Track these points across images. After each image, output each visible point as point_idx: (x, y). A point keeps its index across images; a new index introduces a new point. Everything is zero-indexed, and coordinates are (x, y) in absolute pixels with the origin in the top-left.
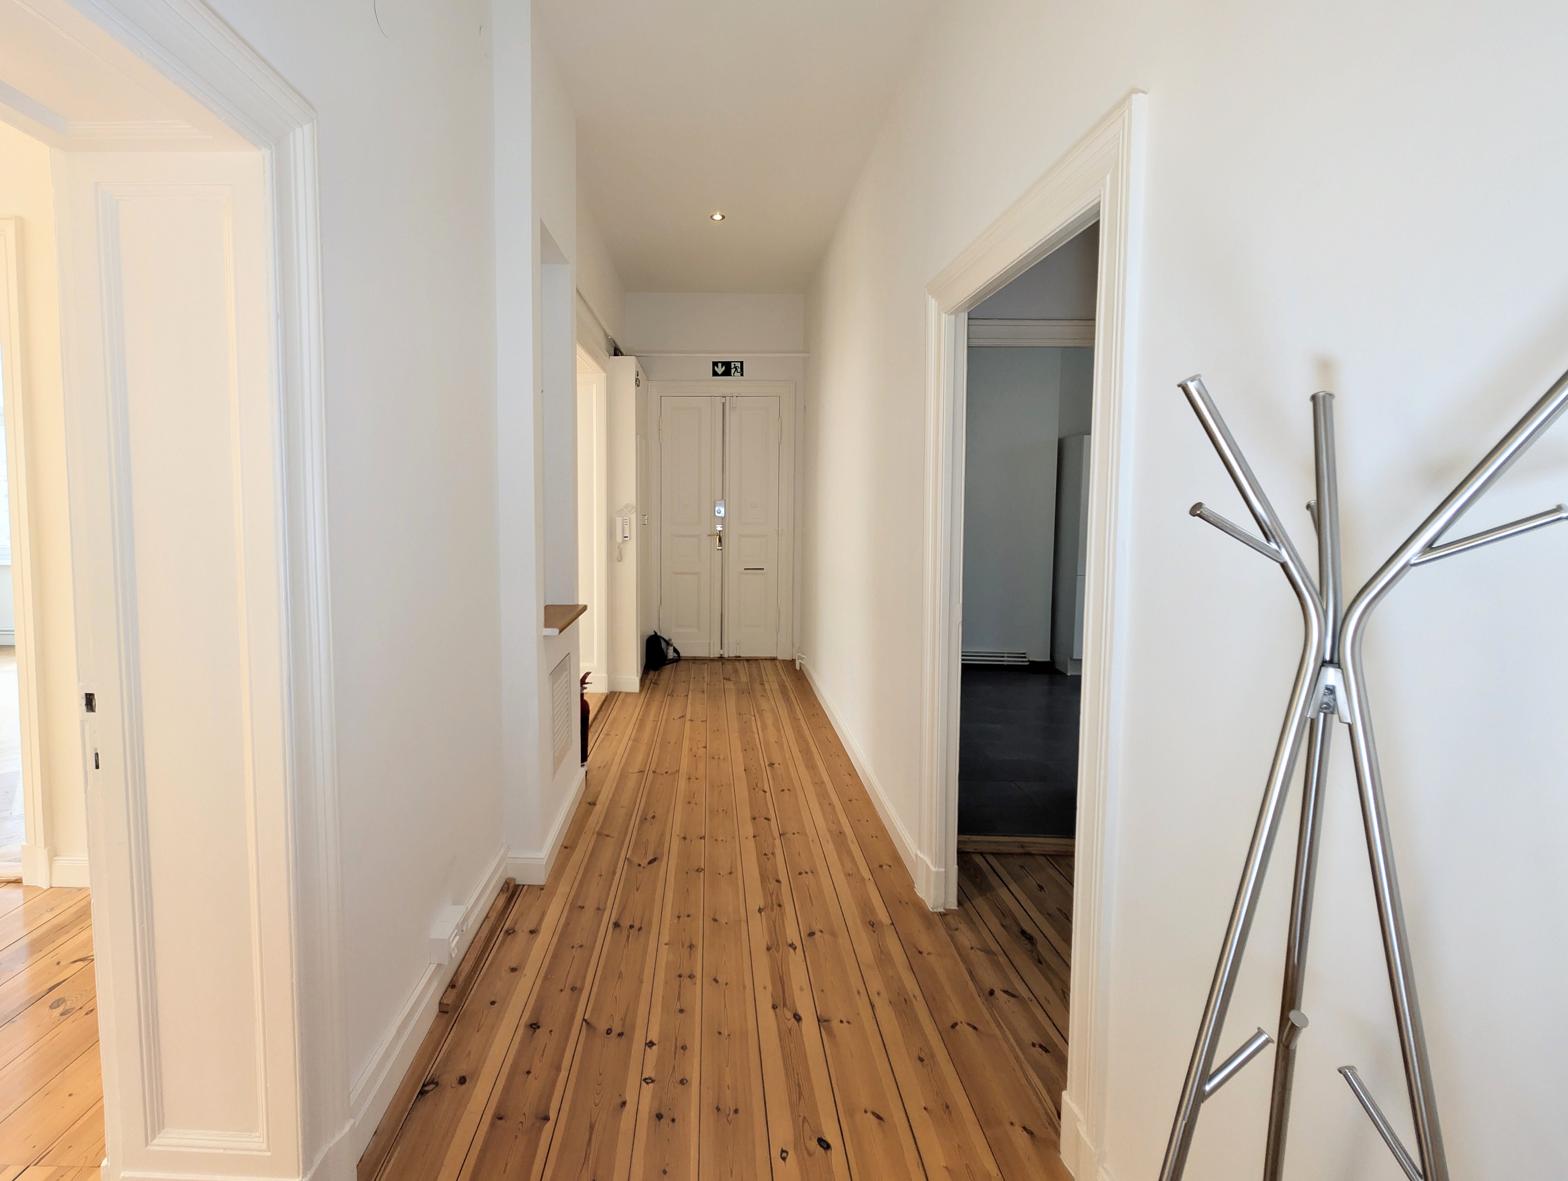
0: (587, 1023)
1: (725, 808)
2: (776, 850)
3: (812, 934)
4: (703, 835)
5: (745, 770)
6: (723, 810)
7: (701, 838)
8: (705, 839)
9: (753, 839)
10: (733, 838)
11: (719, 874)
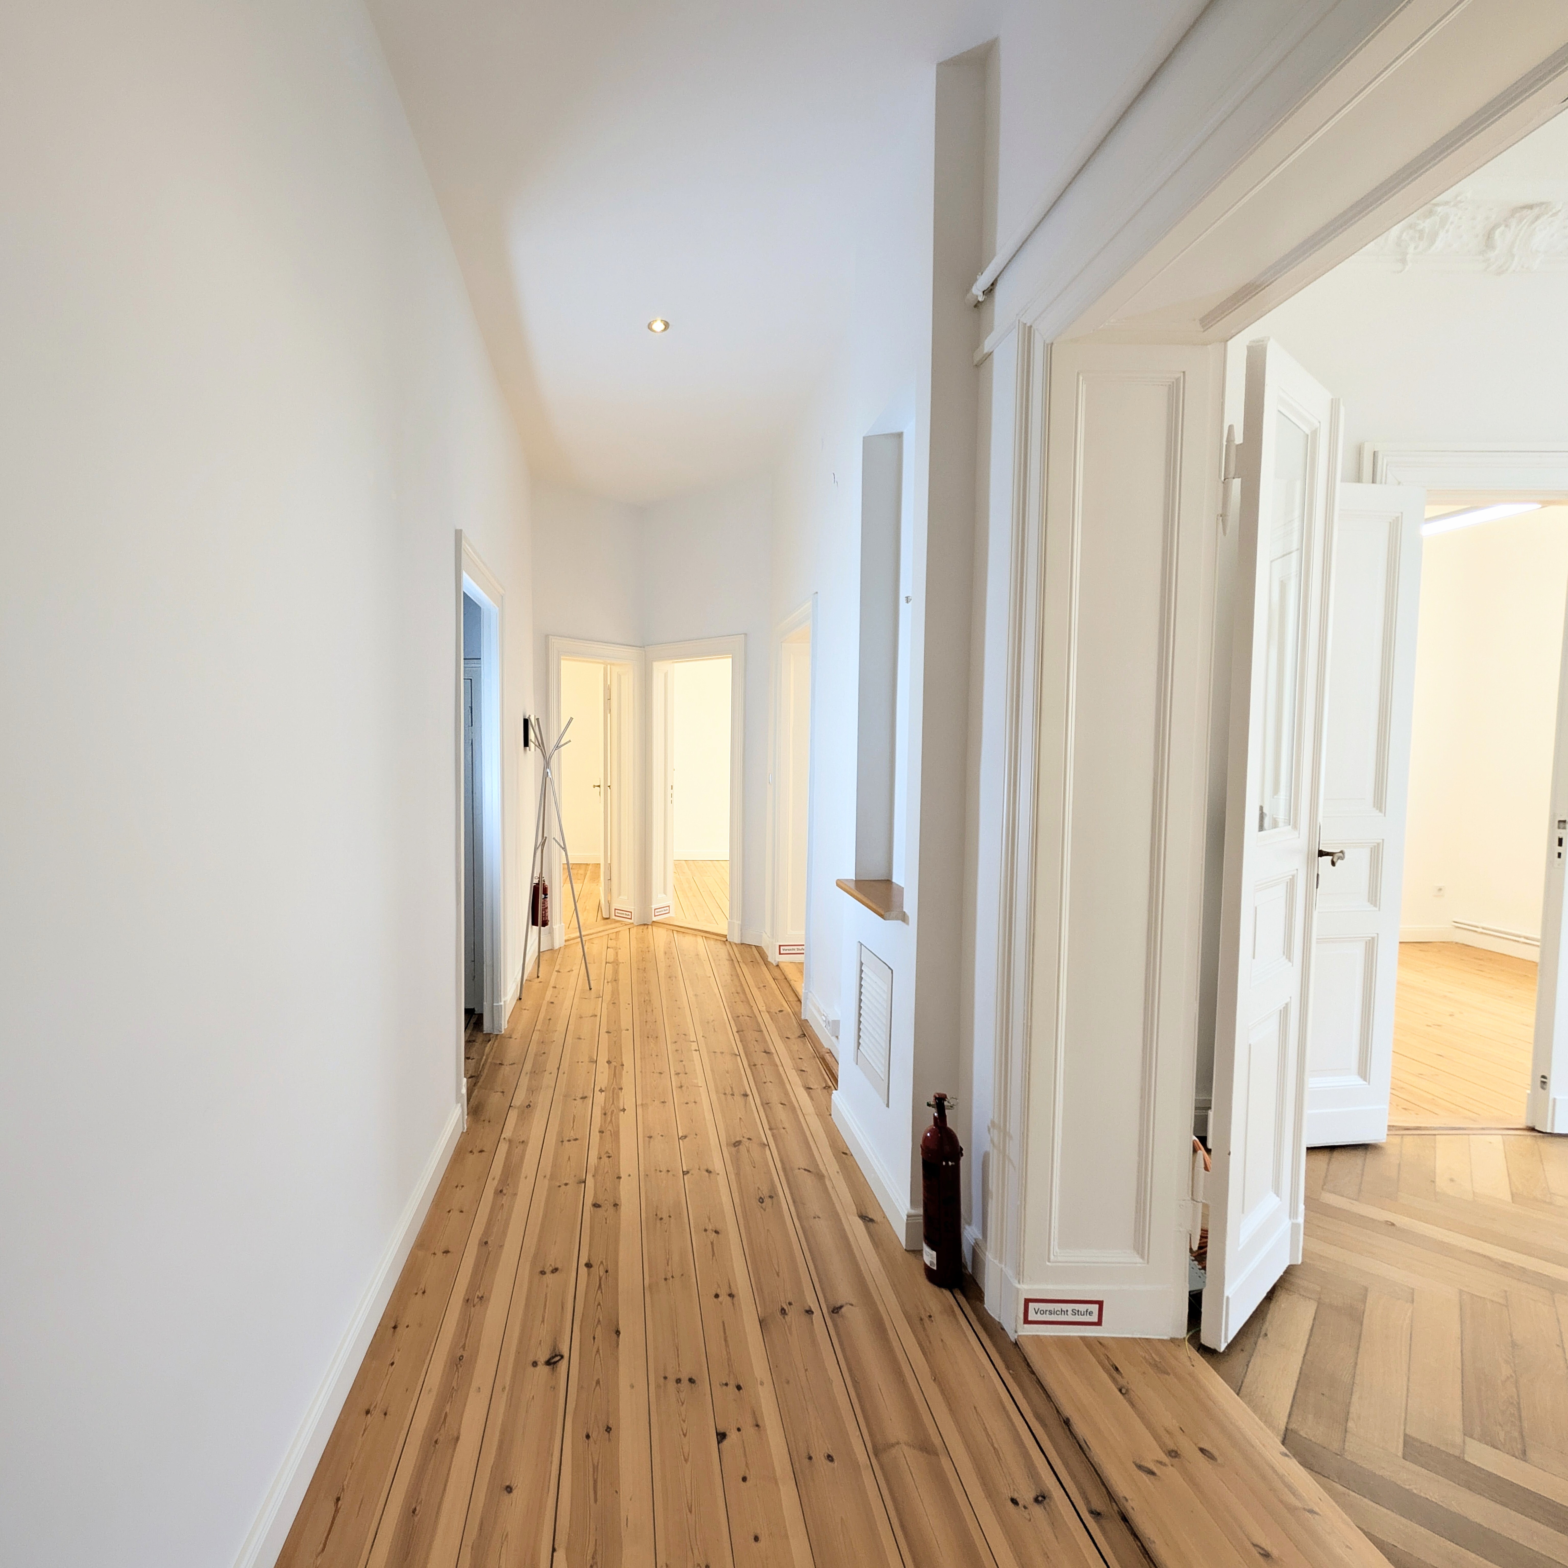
0: (736, 1055)
1: (658, 1225)
2: (596, 1162)
3: (584, 1098)
4: (685, 1177)
5: (618, 1332)
6: (661, 1219)
7: (688, 1172)
8: (683, 1172)
9: (622, 1175)
10: (647, 1175)
11: (662, 1136)
